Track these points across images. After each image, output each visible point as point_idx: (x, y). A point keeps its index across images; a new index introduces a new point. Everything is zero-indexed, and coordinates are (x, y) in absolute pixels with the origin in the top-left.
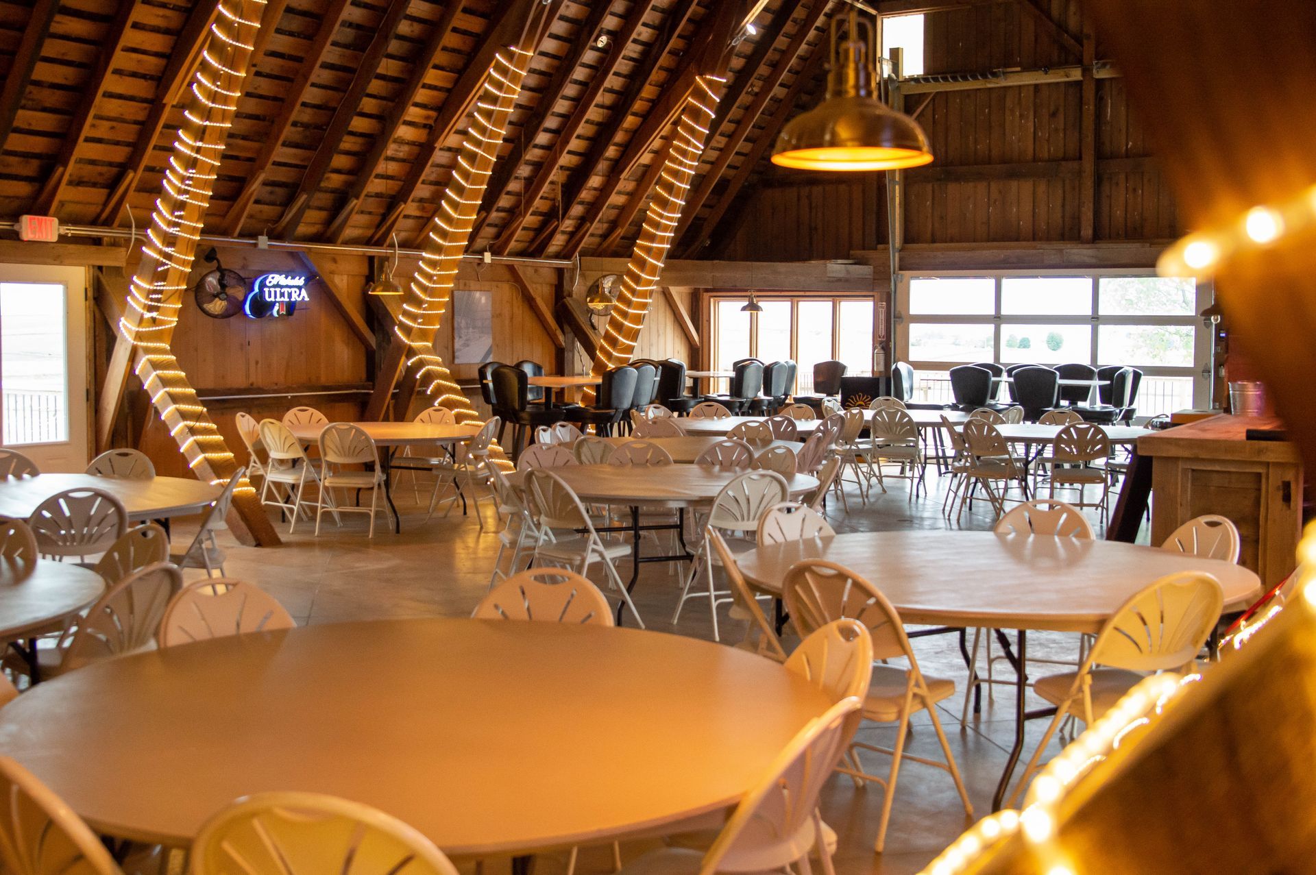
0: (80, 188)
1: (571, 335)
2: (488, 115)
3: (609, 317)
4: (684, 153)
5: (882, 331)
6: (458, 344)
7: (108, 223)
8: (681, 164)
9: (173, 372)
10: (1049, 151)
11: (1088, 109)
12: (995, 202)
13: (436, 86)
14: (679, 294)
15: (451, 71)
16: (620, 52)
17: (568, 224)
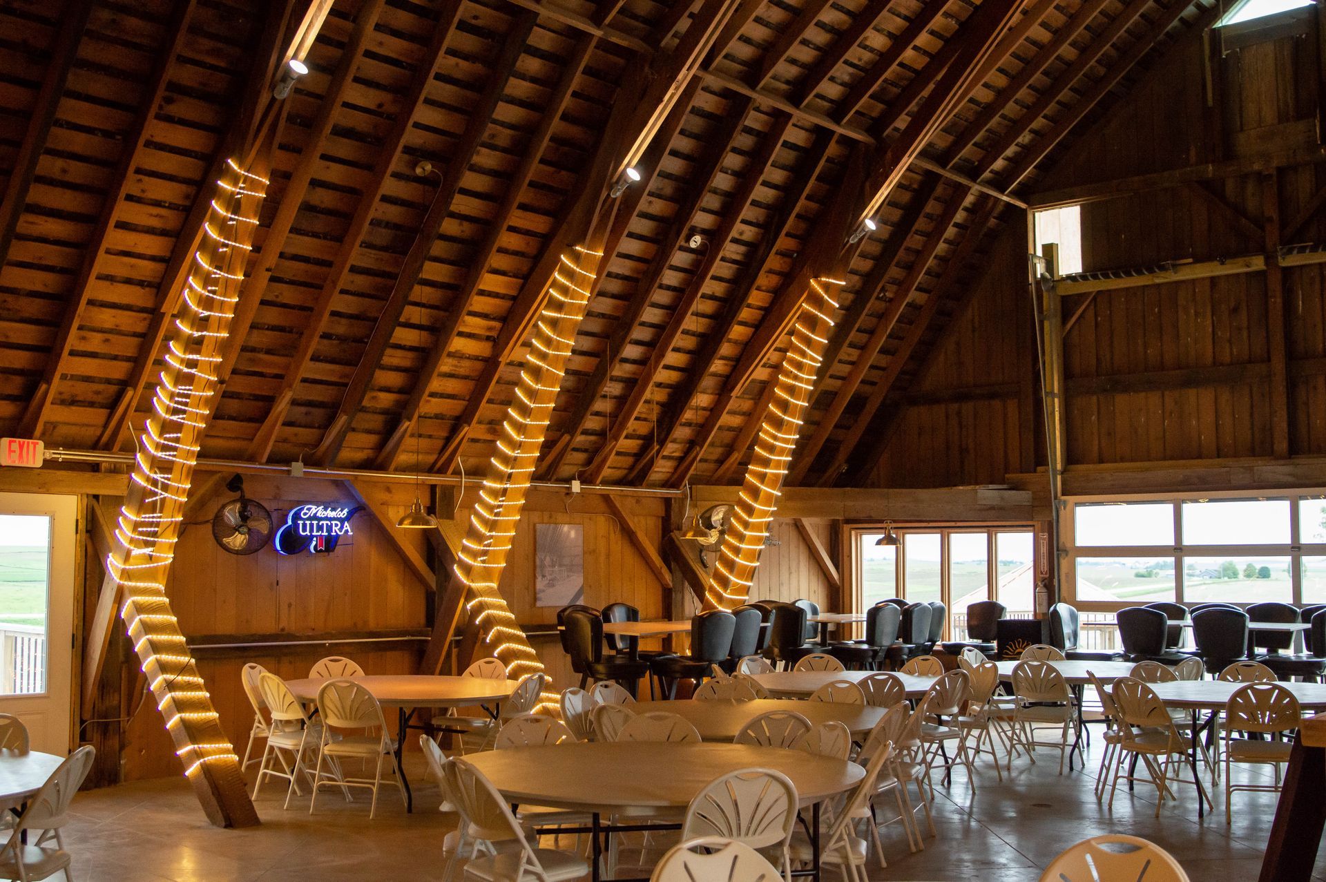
0: (74, 408)
1: (679, 575)
2: (553, 323)
3: (718, 554)
4: (799, 366)
5: (1044, 566)
6: (540, 584)
7: (108, 447)
8: (796, 378)
9: (161, 616)
10: (1231, 353)
11: (1275, 302)
12: (1171, 413)
13: (498, 293)
14: (814, 526)
15: (515, 276)
16: (717, 254)
17: (672, 449)
